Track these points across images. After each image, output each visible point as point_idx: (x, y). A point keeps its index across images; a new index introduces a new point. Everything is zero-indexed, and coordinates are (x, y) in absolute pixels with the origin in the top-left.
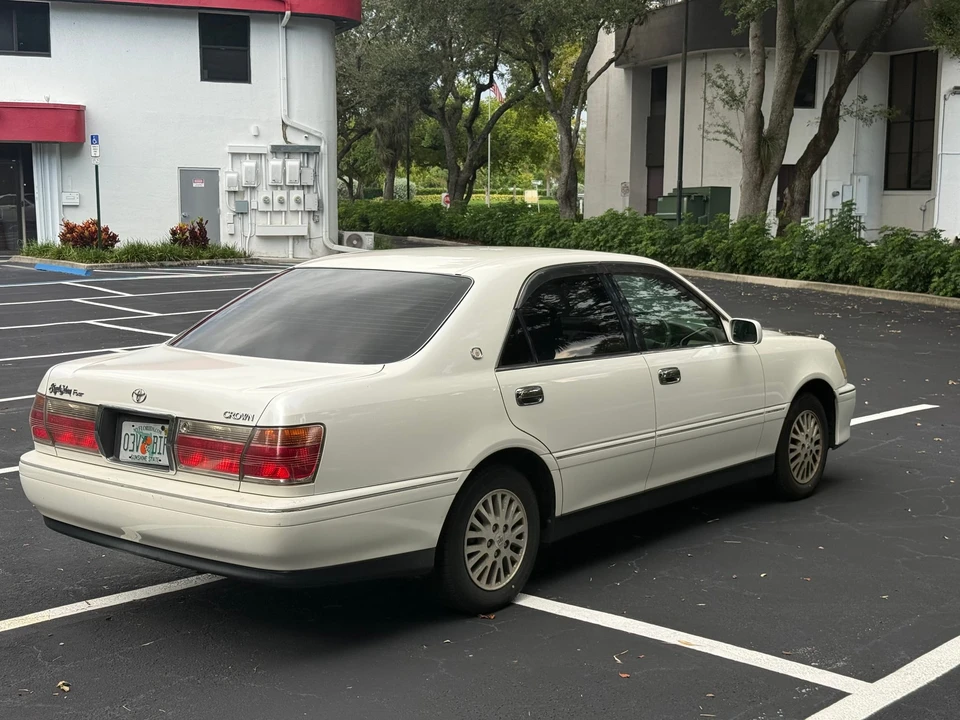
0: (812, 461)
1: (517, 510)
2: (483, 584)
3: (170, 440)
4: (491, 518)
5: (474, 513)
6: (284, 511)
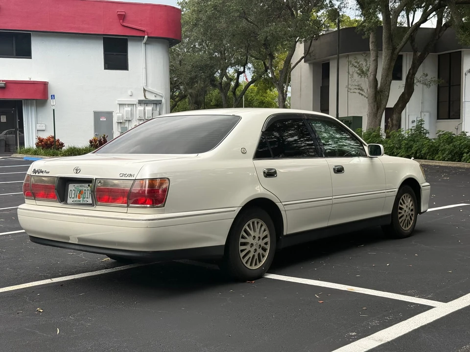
0: (409, 219)
1: (265, 231)
2: (248, 266)
3: (92, 192)
4: (252, 233)
5: (243, 229)
6: (149, 220)
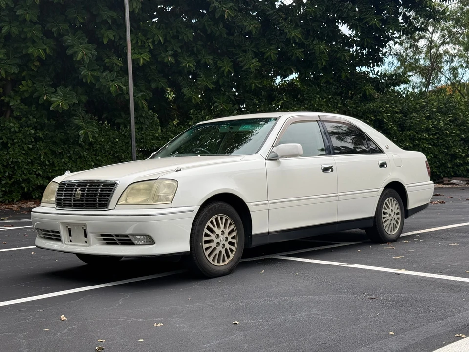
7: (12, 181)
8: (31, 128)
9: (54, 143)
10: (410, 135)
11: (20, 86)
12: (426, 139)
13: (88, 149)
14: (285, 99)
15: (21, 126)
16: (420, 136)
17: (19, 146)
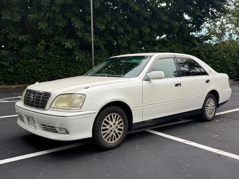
7: (51, 76)
8: (58, 55)
9: (67, 61)
10: (212, 61)
11: (54, 38)
12: (218, 63)
13: (80, 64)
14: (160, 45)
15: (55, 54)
16: (216, 62)
17: (54, 62)
